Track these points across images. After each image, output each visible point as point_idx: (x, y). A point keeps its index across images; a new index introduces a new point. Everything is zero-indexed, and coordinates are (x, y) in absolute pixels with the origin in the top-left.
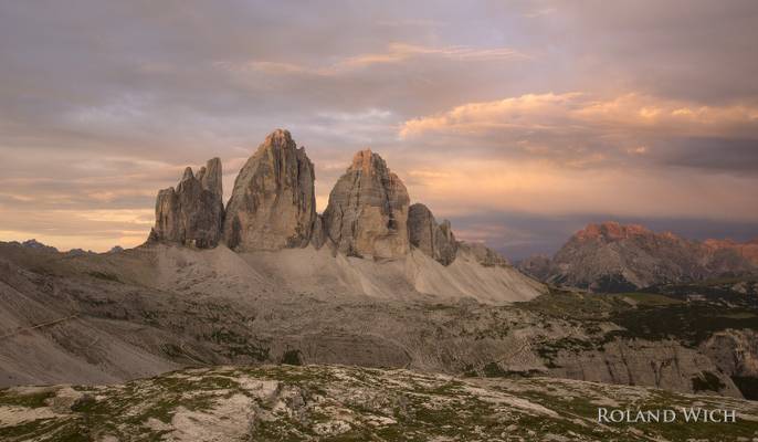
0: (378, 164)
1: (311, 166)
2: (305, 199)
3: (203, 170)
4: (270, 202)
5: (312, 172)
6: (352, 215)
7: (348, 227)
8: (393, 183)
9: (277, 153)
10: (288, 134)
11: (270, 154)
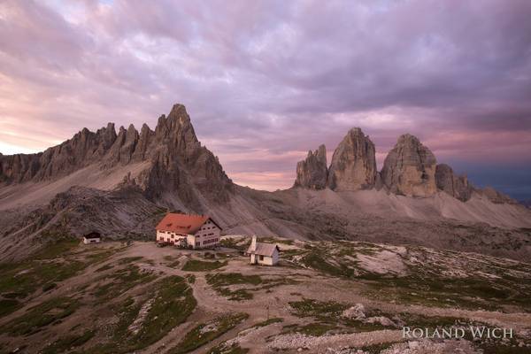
0: (414, 142)
1: (373, 145)
2: (370, 163)
3: (317, 151)
4: (351, 166)
5: (374, 148)
6: (398, 171)
7: (396, 178)
8: (424, 151)
9: (354, 140)
10: (360, 129)
11: (350, 141)
